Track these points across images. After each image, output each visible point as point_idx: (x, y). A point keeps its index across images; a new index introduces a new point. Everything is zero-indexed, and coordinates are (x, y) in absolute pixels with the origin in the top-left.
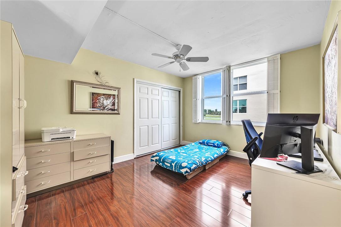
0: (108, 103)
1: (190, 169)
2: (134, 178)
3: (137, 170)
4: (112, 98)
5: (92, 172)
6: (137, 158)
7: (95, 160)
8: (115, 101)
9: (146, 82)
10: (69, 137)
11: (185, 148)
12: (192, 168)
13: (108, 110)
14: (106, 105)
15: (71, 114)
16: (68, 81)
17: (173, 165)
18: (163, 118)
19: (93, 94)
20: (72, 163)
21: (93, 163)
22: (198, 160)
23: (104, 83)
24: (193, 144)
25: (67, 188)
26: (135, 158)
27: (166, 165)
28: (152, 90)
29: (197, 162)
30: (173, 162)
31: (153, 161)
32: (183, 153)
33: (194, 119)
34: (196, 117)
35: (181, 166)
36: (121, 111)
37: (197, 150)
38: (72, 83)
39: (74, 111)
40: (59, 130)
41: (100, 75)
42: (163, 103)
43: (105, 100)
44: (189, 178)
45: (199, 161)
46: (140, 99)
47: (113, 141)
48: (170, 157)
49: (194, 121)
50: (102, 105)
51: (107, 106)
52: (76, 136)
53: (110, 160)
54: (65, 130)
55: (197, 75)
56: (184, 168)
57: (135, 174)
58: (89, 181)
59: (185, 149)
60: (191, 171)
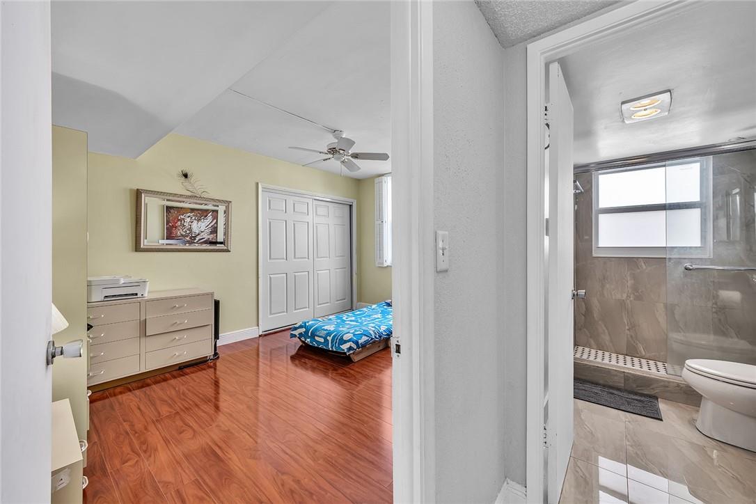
0: (200, 227)
1: (356, 343)
2: (258, 365)
3: (264, 353)
4: (210, 218)
5: (179, 356)
6: (265, 335)
7: (185, 335)
8: (217, 223)
9: (283, 188)
10: (136, 294)
11: (358, 313)
12: (360, 342)
13: (202, 243)
14: (197, 232)
15: (136, 251)
16: (131, 190)
17: (329, 339)
18: (318, 257)
19: (169, 209)
20: (143, 340)
21: (181, 341)
22: (373, 329)
23: (199, 193)
24: (374, 306)
25: (134, 385)
26: (260, 336)
27: (317, 342)
28: (294, 204)
29: (371, 332)
30: (329, 334)
31: (295, 336)
32: (351, 321)
33: (378, 259)
34: (381, 257)
35: (342, 338)
36: (233, 245)
37: (379, 316)
38: (138, 194)
39: (142, 246)
40: (119, 280)
41: (192, 179)
42: (317, 228)
43: (195, 222)
44: (356, 359)
45: (374, 331)
46: (270, 223)
47: (219, 301)
48: (326, 328)
49: (379, 263)
50: (188, 232)
51: (199, 234)
52: (149, 292)
53: (213, 336)
54: (128, 280)
55: (383, 175)
56: (346, 342)
57: (260, 360)
58: (175, 373)
59: (357, 315)
60: (358, 347)
